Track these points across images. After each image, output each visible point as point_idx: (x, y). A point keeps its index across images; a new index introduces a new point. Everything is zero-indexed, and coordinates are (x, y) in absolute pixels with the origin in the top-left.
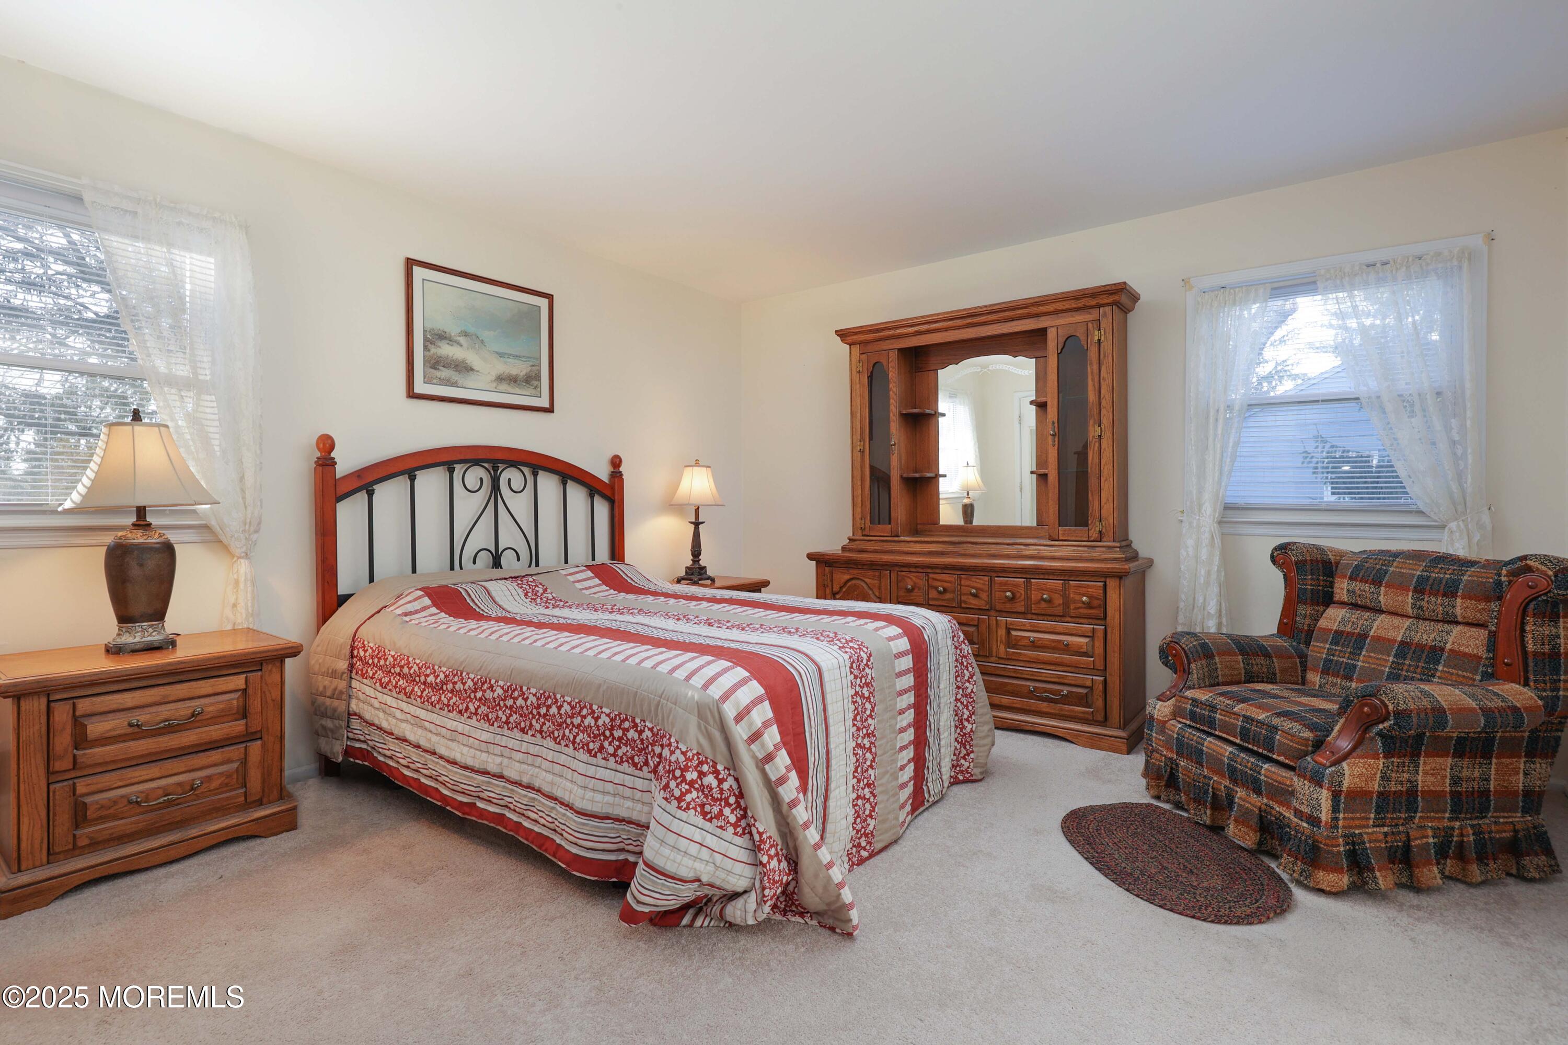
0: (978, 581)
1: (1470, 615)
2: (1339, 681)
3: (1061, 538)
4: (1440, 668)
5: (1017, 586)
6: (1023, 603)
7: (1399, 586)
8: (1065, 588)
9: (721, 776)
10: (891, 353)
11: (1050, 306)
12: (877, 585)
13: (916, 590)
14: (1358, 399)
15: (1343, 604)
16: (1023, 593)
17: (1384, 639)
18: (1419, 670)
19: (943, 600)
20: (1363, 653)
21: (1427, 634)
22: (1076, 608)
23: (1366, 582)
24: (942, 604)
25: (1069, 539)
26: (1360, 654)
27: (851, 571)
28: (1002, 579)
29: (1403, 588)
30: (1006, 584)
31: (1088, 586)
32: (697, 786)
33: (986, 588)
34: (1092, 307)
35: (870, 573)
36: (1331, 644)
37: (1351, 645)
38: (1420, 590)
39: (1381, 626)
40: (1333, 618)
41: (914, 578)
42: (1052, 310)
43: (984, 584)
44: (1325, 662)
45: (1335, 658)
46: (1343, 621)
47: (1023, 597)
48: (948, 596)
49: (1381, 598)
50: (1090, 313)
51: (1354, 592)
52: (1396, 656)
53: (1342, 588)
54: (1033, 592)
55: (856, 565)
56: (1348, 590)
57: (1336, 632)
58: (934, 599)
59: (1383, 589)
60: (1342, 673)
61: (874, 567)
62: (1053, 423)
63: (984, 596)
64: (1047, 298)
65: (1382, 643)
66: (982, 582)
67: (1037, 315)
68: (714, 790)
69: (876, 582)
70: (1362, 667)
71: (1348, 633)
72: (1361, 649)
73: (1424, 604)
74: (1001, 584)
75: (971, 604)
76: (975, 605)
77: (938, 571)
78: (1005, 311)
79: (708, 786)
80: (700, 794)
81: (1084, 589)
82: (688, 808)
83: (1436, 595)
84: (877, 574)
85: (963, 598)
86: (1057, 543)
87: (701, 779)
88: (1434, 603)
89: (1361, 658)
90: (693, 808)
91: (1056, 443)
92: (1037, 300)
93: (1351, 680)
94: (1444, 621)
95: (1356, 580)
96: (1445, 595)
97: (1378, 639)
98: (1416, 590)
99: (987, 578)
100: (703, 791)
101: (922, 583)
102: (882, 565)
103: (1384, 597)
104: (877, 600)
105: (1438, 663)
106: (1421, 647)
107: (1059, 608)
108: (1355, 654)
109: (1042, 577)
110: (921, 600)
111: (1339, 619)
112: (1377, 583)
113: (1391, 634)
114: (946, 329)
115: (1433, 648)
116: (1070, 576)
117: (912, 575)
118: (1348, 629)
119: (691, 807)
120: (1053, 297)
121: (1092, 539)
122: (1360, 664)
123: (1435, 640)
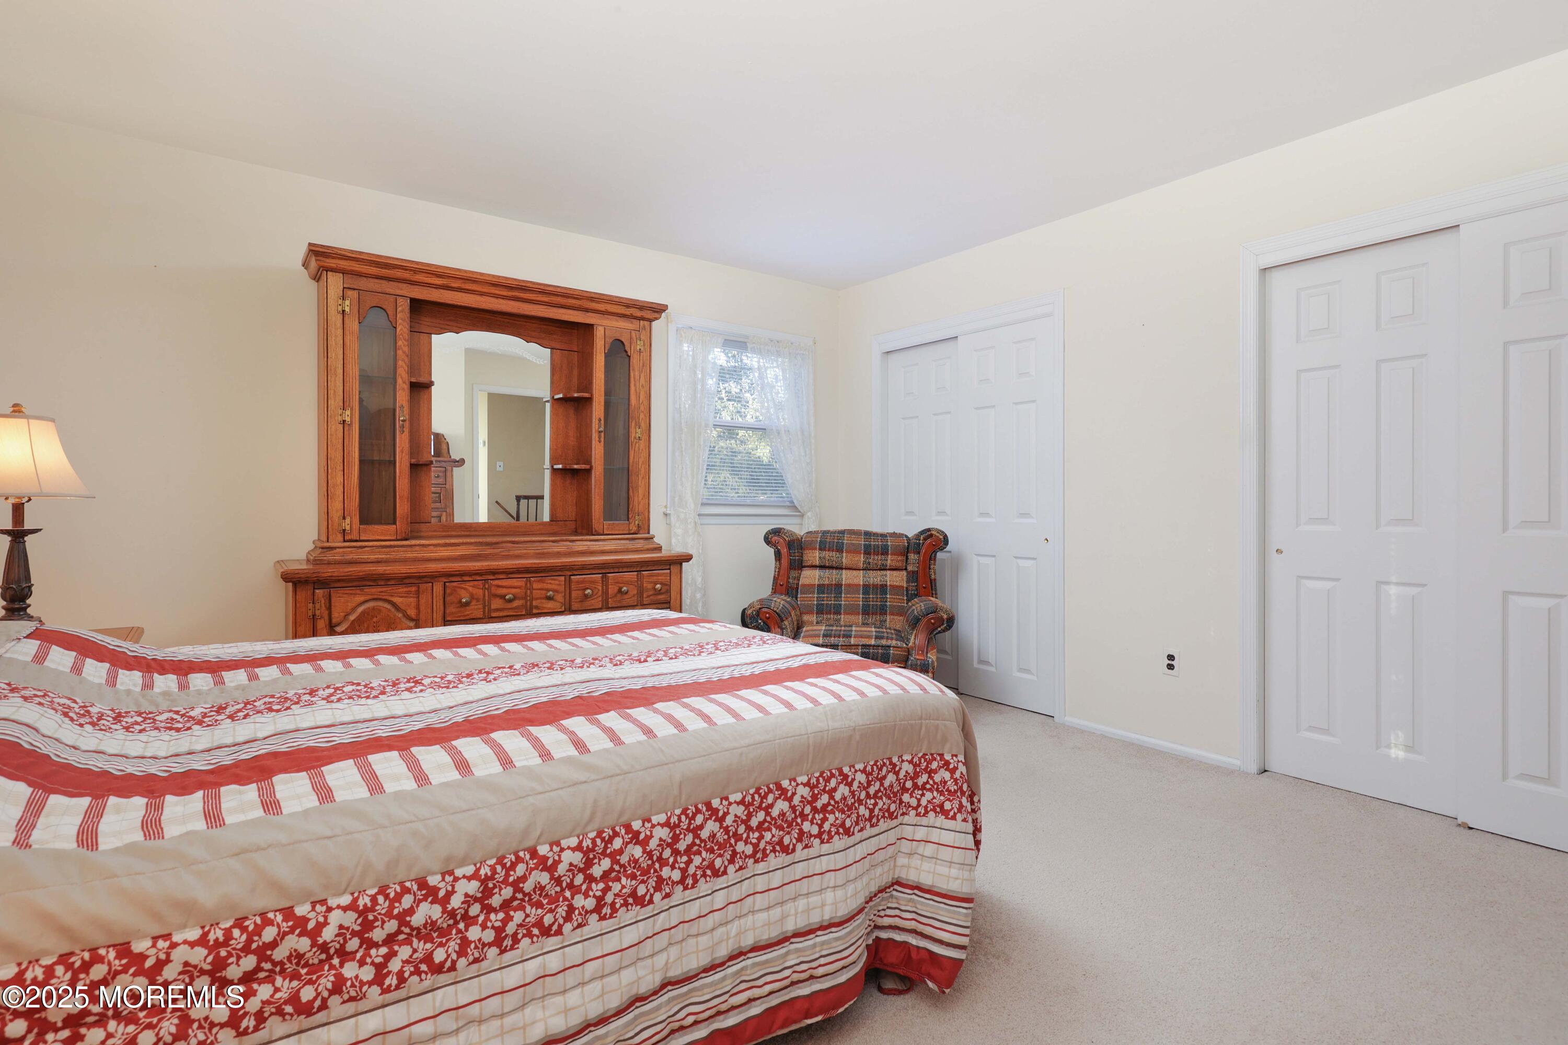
0: (553, 582)
1: (895, 564)
2: (832, 616)
3: (606, 532)
4: (888, 596)
5: (594, 582)
6: (600, 599)
7: (854, 550)
8: (640, 578)
9: (951, 766)
10: (400, 300)
11: (602, 306)
12: (414, 604)
13: (474, 603)
14: (765, 429)
15: (813, 567)
16: (600, 588)
17: (853, 585)
18: (879, 600)
19: (511, 609)
20: (843, 595)
21: (875, 578)
22: (648, 596)
23: (833, 551)
24: (508, 614)
25: (613, 533)
26: (841, 597)
27: (367, 590)
28: (578, 577)
29: (857, 552)
30: (583, 582)
31: (658, 575)
32: (928, 786)
33: (562, 588)
34: (636, 318)
35: (402, 590)
36: (818, 593)
37: (833, 592)
38: (868, 552)
39: (847, 577)
40: (810, 577)
41: (471, 589)
42: (603, 309)
43: (560, 585)
44: (817, 606)
45: (825, 602)
46: (820, 577)
47: (600, 593)
48: (516, 603)
49: (844, 560)
50: (632, 323)
51: (824, 558)
52: (863, 594)
53: (813, 556)
54: (610, 586)
55: (374, 580)
56: (820, 558)
57: (819, 585)
58: (497, 610)
59: (844, 554)
60: (833, 611)
61: (407, 581)
62: (600, 420)
63: (560, 597)
64: (602, 297)
65: (852, 588)
66: (557, 582)
67: (587, 310)
68: (949, 783)
69: (412, 600)
70: (846, 604)
71: (828, 585)
72: (841, 593)
73: (871, 561)
74: (578, 582)
75: (544, 608)
76: (550, 608)
77: (501, 576)
78: (558, 295)
79: (941, 781)
80: (935, 793)
81: (655, 578)
82: (926, 812)
83: (877, 555)
84: (414, 589)
85: (534, 603)
86: (602, 537)
87: (932, 778)
88: (876, 559)
89: (843, 599)
90: (931, 810)
91: (602, 439)
92: (593, 296)
93: (840, 614)
94: (881, 570)
95: (825, 550)
96: (882, 554)
97: (849, 585)
98: (865, 553)
99: (563, 578)
100: (937, 790)
101: (479, 592)
102: (420, 577)
103: (846, 559)
104: (412, 624)
105: (886, 594)
106: (875, 586)
107: (633, 599)
108: (838, 597)
109: (616, 571)
110: (479, 614)
111: (817, 577)
112: (840, 550)
113: (855, 581)
114: (482, 294)
115: (882, 586)
116: (642, 567)
117: (467, 586)
118: (826, 582)
119: (929, 809)
120: (608, 298)
121: (632, 532)
122: (843, 603)
123: (881, 581)
